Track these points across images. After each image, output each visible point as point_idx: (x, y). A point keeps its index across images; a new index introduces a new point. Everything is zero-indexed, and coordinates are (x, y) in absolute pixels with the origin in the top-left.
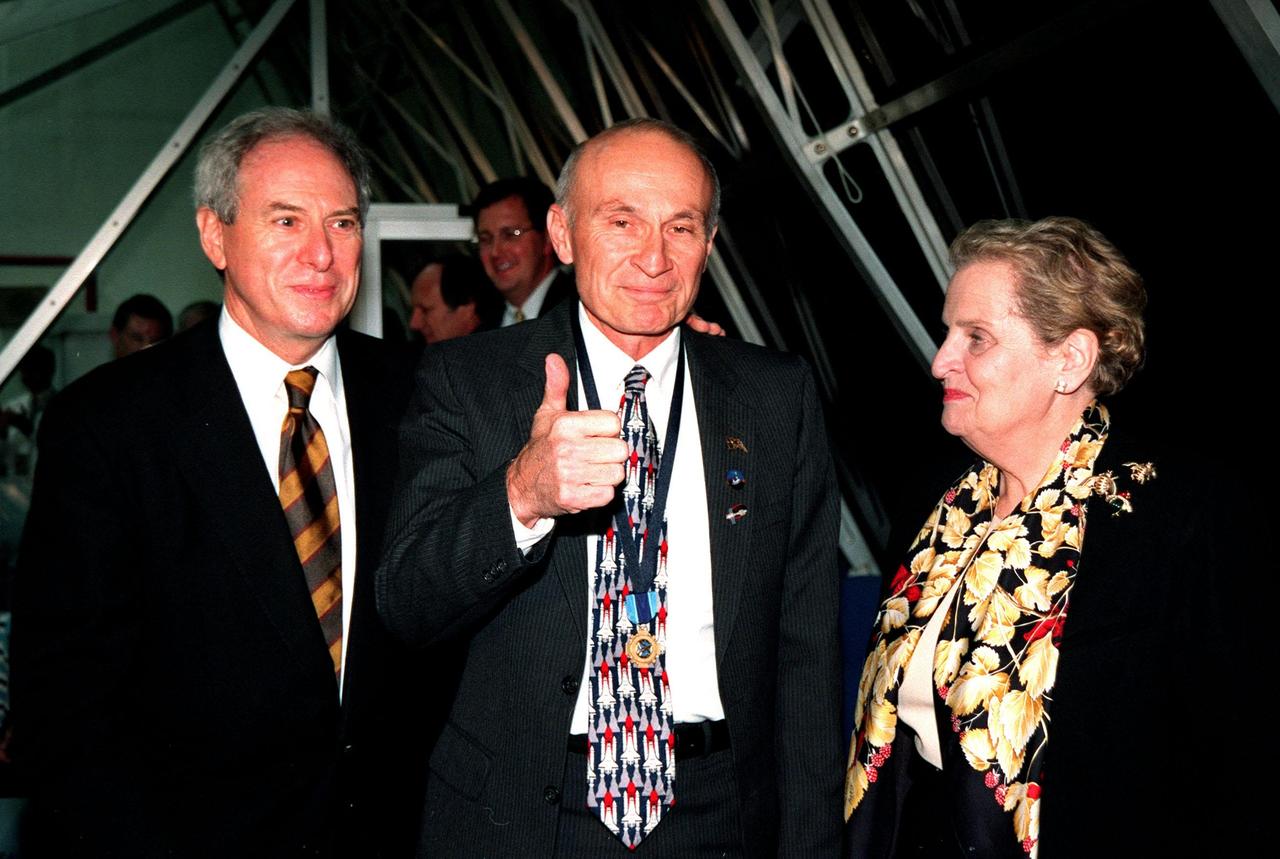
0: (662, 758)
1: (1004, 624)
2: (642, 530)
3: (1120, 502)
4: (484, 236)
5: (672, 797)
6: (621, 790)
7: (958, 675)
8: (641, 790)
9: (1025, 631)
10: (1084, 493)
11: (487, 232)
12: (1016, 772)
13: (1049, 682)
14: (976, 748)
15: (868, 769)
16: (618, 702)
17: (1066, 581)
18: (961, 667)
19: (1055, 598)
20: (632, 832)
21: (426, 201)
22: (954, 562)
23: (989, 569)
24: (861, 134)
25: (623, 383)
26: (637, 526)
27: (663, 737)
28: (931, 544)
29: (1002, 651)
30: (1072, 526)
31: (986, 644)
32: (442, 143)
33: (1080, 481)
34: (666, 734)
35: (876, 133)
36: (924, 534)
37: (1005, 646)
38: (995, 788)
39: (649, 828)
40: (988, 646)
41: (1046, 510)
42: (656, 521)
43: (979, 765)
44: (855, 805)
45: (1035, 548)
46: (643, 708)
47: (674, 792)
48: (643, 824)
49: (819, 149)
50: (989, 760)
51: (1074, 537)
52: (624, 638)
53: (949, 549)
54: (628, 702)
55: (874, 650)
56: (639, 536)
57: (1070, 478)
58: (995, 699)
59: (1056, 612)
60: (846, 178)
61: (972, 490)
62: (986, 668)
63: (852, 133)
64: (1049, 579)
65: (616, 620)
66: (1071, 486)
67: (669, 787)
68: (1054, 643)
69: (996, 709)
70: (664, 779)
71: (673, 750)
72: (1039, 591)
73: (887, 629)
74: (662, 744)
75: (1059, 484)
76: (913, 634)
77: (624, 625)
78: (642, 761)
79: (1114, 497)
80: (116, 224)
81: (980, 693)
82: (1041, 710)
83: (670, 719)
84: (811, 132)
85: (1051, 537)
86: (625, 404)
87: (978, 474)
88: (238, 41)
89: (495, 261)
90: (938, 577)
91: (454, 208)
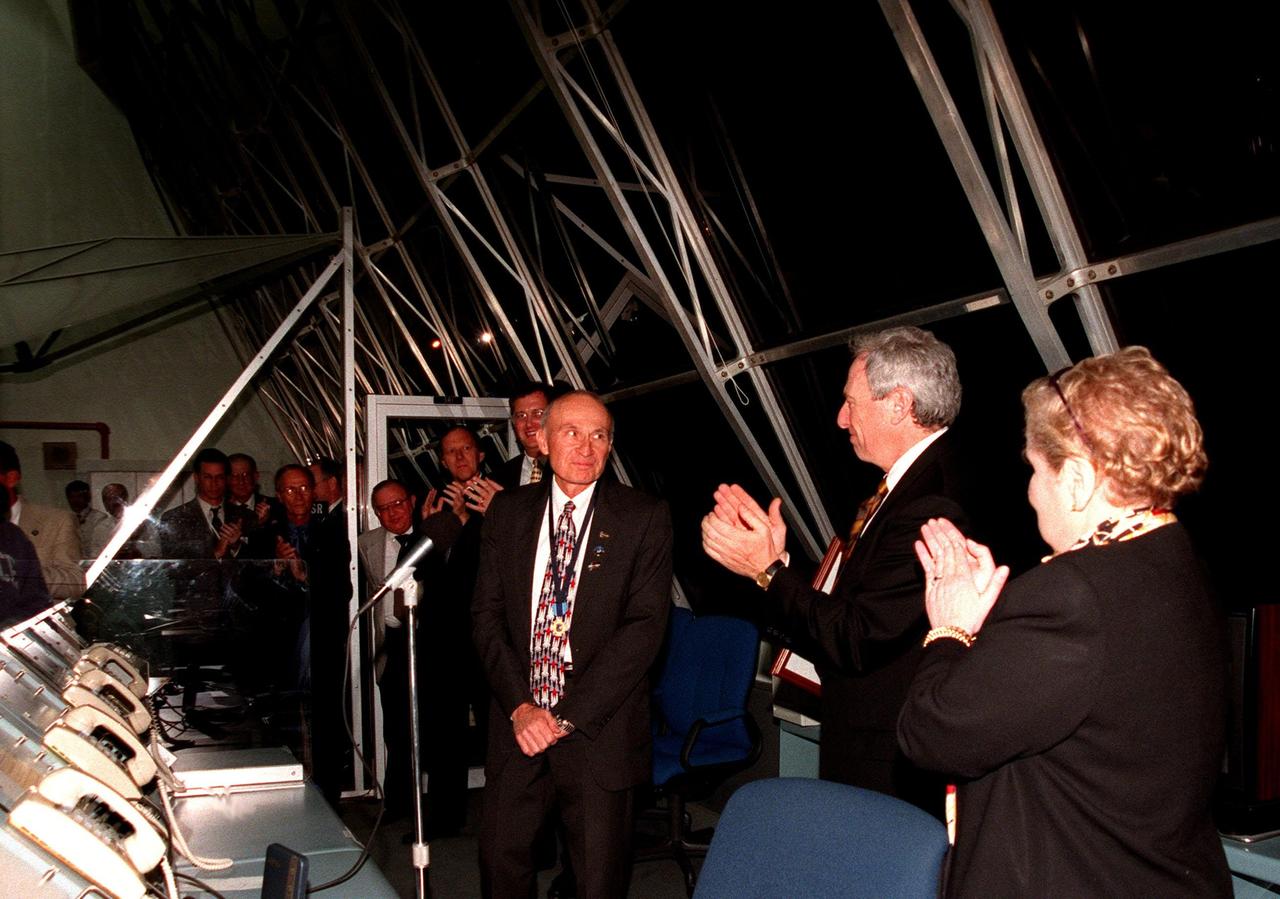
0: (558, 676)
2: (563, 575)
5: (563, 693)
6: (541, 688)
24: (746, 367)
25: (564, 508)
27: (559, 667)
35: (753, 367)
39: (553, 704)
47: (564, 690)
48: (550, 703)
49: (723, 374)
52: (550, 622)
54: (546, 650)
60: (740, 393)
63: (740, 366)
65: (546, 614)
67: (562, 688)
70: (559, 685)
74: (558, 670)
78: (549, 676)
83: (562, 659)
91: (431, 399)
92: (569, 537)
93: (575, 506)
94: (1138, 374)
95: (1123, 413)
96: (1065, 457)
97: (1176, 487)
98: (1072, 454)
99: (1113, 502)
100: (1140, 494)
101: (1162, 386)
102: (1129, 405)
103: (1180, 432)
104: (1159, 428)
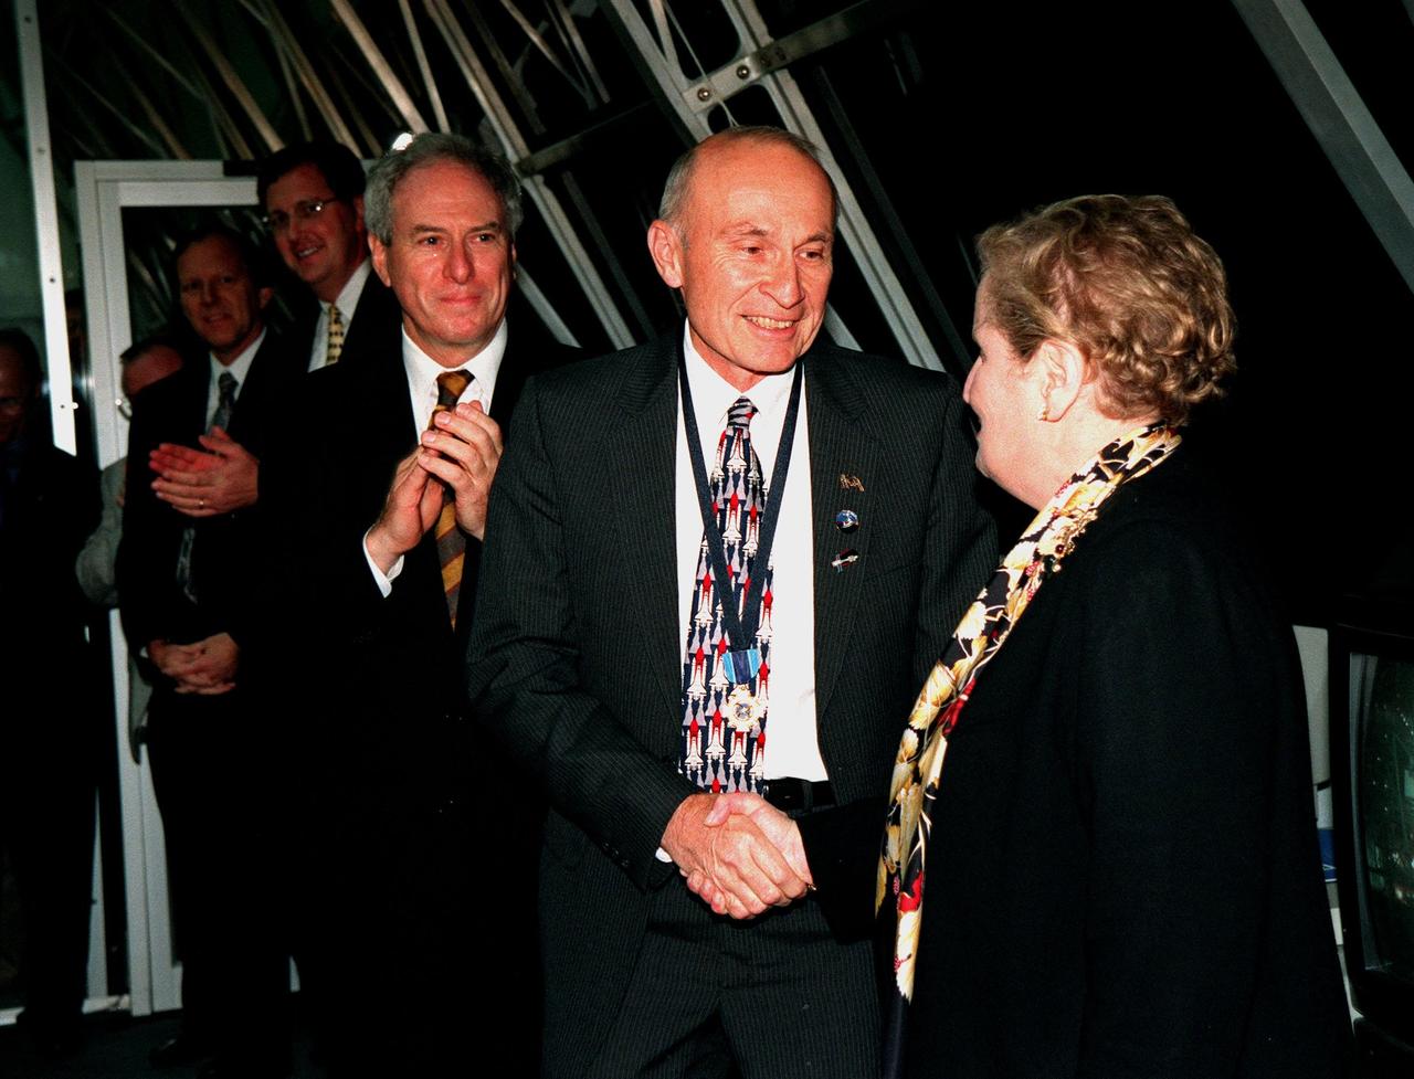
1: (933, 703)
2: (743, 579)
16: (705, 763)
21: (172, 157)
24: (754, 75)
25: (727, 415)
26: (738, 575)
35: (772, 73)
40: (912, 729)
42: (760, 569)
45: (992, 614)
46: (732, 771)
54: (715, 764)
56: (739, 586)
62: (905, 754)
63: (742, 73)
65: (709, 677)
77: (719, 681)
86: (725, 442)
91: (217, 166)
92: (751, 486)
93: (755, 410)
94: (1155, 226)
95: (1134, 280)
96: (1043, 338)
97: (1196, 397)
98: (1055, 334)
99: (1107, 412)
100: (1147, 401)
101: (1190, 247)
102: (1145, 270)
103: (1209, 318)
104: (1184, 309)
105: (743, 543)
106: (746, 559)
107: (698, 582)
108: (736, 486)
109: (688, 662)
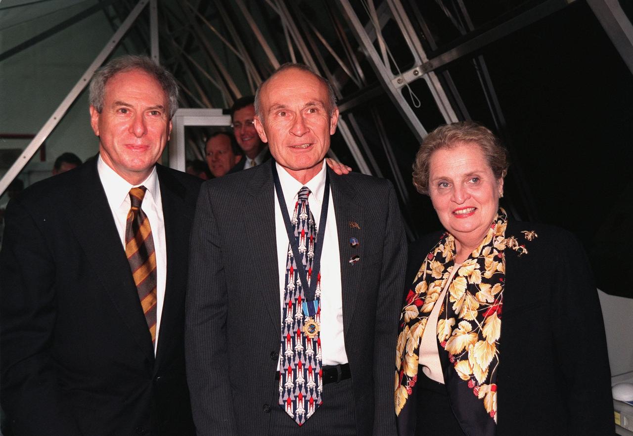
0: (316, 382)
1: (472, 310)
2: (307, 269)
3: (521, 250)
4: (238, 124)
5: (321, 401)
6: (296, 397)
7: (451, 335)
8: (305, 397)
9: (483, 312)
10: (503, 247)
11: (238, 122)
12: (484, 379)
13: (498, 336)
14: (462, 370)
15: (408, 388)
16: (295, 354)
17: (500, 288)
18: (452, 331)
19: (496, 296)
20: (300, 417)
21: (207, 107)
22: (440, 285)
23: (461, 285)
24: (420, 74)
25: (297, 195)
26: (305, 266)
27: (316, 372)
28: (424, 279)
29: (472, 323)
30: (499, 262)
31: (465, 320)
32: (215, 79)
33: (500, 242)
34: (318, 370)
36: (420, 274)
37: (474, 320)
38: (474, 388)
39: (309, 415)
40: (466, 320)
41: (486, 257)
43: (465, 378)
44: (402, 406)
45: (483, 274)
46: (307, 357)
47: (322, 398)
48: (306, 413)
49: (399, 81)
50: (469, 375)
51: (500, 267)
52: (299, 322)
53: (436, 280)
54: (300, 354)
55: (402, 331)
57: (495, 241)
58: (471, 346)
59: (498, 302)
60: (413, 96)
61: (442, 252)
62: (466, 330)
63: (416, 73)
64: (491, 288)
65: (295, 313)
66: (496, 245)
67: (319, 395)
68: (498, 317)
69: (472, 350)
70: (317, 392)
71: (321, 378)
72: (487, 294)
73: (408, 320)
74: (316, 375)
75: (491, 244)
76: (424, 321)
77: (299, 315)
78: (306, 383)
79: (517, 248)
80: (55, 118)
81: (464, 343)
82: (495, 349)
83: (320, 362)
84: (395, 73)
85: (489, 269)
86: (298, 206)
87: (444, 245)
88: (115, 29)
89: (242, 136)
90: (433, 293)
91: (220, 111)
92: (310, 226)
93: (310, 192)
105: (307, 251)
106: (309, 259)
107: (288, 270)
108: (303, 226)
109: (285, 307)
